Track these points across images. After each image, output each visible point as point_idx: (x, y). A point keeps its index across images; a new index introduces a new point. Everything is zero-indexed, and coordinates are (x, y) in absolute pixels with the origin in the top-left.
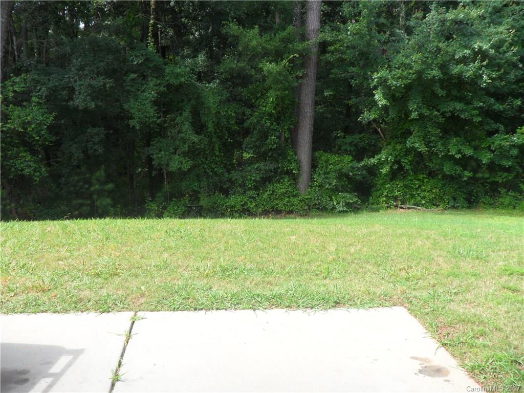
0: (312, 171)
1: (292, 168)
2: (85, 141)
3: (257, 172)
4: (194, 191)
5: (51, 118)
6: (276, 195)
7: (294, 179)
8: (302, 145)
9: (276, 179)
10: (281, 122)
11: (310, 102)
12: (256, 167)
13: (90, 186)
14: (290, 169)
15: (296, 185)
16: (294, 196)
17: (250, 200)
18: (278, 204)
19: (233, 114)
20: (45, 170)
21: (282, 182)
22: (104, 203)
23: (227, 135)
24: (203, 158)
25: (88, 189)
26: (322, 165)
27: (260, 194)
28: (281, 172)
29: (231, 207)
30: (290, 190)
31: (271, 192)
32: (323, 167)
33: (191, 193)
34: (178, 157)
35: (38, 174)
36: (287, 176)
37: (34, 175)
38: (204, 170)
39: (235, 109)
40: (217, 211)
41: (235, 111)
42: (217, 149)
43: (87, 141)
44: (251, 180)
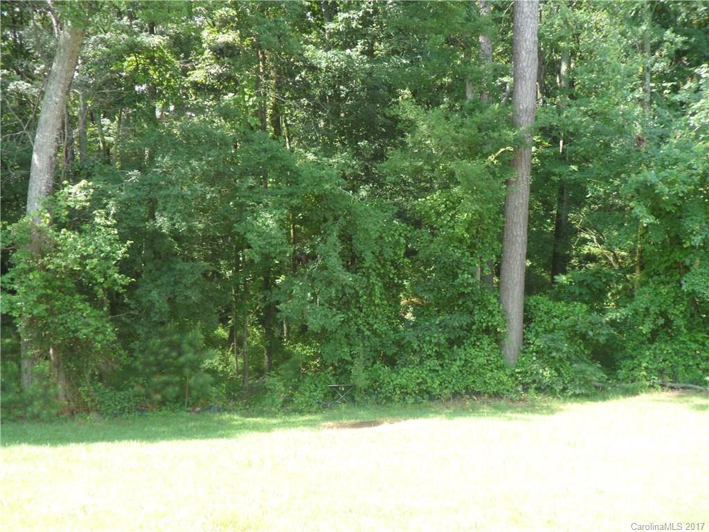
0: (524, 328)
1: (495, 324)
2: (172, 283)
3: (440, 330)
4: (342, 361)
5: (124, 250)
6: (470, 367)
7: (497, 341)
8: (509, 287)
9: (469, 342)
10: (476, 252)
11: (521, 221)
12: (437, 322)
13: (180, 354)
14: (492, 325)
15: (501, 350)
16: (497, 368)
17: (430, 375)
18: (474, 382)
19: (403, 241)
20: (113, 331)
21: (478, 346)
22: (201, 380)
23: (393, 271)
24: (355, 308)
25: (175, 359)
26: (539, 319)
27: (445, 365)
28: (478, 329)
29: (402, 387)
30: (492, 359)
31: (463, 362)
32: (542, 321)
33: (336, 365)
34: (321, 307)
35: (100, 337)
36: (487, 336)
37: (94, 339)
38: (356, 327)
39: (405, 233)
40: (379, 393)
41: (406, 235)
42: (378, 294)
43: (176, 283)
44: (430, 342)
